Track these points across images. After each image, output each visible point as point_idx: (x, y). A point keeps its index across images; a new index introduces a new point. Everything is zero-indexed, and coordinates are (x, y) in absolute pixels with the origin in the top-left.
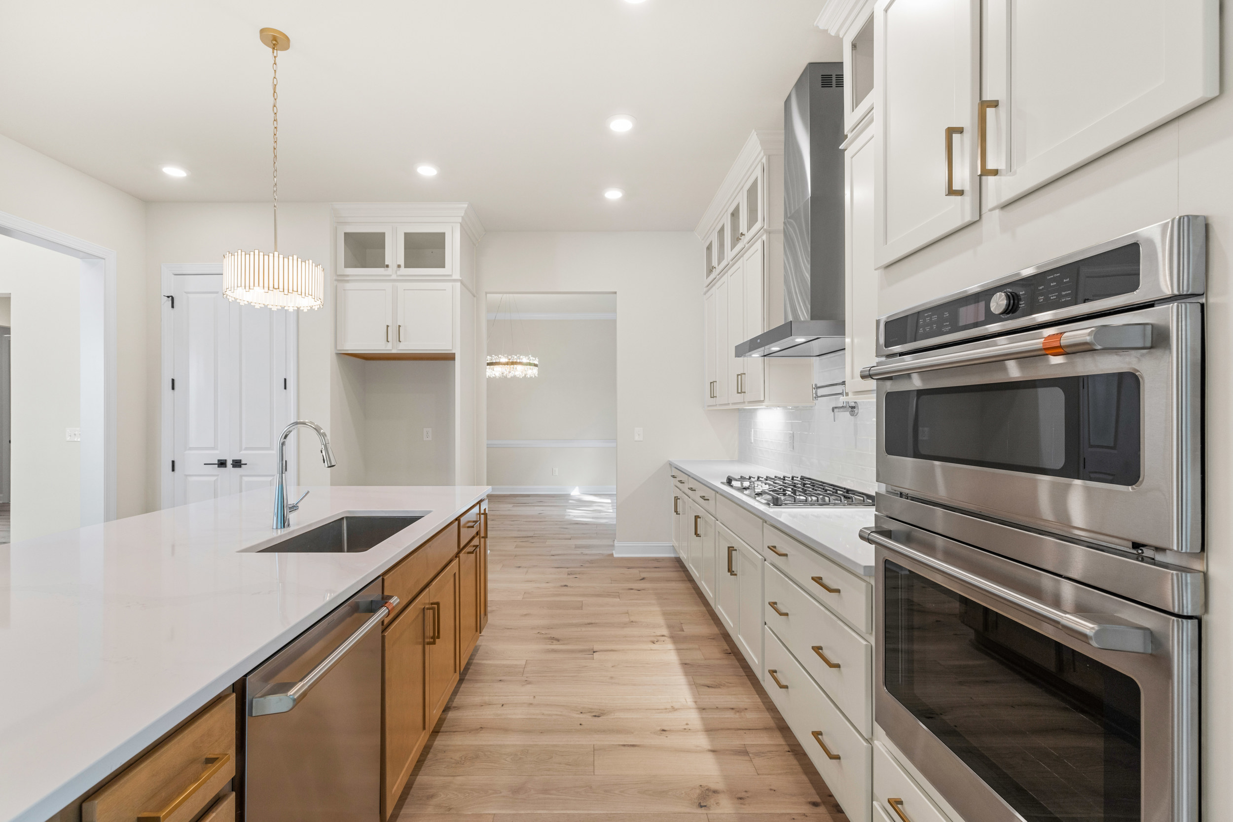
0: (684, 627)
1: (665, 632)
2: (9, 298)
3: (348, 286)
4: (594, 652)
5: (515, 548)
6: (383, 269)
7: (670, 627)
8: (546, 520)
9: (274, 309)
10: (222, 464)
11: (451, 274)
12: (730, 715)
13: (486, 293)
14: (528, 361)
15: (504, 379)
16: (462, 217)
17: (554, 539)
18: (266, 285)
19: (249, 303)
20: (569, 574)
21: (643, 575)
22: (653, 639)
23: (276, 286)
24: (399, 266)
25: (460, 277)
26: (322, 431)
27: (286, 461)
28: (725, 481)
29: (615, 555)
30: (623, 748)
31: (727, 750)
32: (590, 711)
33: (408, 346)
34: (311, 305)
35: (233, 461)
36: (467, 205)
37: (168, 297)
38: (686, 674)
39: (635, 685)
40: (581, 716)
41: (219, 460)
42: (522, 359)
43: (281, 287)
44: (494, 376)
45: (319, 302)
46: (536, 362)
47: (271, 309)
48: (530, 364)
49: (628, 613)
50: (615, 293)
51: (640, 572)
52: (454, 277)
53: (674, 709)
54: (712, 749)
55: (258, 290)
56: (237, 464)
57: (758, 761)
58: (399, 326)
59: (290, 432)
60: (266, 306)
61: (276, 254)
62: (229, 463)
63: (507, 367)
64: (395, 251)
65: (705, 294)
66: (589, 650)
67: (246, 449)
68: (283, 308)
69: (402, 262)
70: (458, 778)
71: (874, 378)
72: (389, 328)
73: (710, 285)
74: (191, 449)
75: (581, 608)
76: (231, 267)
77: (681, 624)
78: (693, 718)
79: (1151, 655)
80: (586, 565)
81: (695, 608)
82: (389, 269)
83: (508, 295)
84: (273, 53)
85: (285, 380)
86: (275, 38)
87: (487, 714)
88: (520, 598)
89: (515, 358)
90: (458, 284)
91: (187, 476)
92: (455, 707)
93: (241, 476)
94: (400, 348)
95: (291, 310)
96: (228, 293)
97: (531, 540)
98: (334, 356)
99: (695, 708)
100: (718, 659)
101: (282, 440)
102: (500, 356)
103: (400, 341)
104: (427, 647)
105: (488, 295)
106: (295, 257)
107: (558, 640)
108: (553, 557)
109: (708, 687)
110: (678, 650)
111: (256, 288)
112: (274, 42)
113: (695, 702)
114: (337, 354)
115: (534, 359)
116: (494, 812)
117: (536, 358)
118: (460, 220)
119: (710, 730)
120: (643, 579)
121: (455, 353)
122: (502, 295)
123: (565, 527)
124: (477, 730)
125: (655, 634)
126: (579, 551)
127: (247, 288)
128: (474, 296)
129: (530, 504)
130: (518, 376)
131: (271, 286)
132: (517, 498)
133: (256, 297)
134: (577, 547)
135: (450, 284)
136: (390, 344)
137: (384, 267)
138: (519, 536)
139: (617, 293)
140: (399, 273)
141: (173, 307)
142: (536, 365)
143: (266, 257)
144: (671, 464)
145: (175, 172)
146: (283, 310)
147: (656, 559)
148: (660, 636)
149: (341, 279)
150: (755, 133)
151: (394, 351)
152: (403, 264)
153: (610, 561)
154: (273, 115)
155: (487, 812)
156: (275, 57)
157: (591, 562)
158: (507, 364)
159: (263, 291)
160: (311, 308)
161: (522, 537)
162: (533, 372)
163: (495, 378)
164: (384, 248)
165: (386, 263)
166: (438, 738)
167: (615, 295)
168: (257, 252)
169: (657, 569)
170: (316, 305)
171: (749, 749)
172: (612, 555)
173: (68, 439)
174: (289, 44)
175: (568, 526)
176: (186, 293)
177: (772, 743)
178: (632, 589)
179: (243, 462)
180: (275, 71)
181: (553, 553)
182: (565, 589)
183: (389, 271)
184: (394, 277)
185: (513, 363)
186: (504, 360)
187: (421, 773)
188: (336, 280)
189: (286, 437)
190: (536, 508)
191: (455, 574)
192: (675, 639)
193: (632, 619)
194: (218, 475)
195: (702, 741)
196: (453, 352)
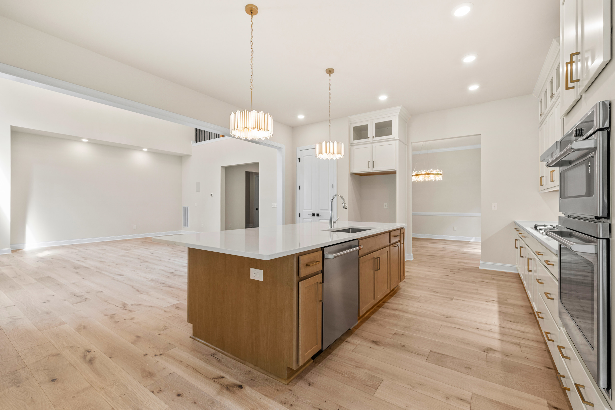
0: (508, 300)
1: (496, 299)
2: (259, 163)
3: (355, 147)
4: (453, 299)
5: (427, 259)
6: (367, 139)
7: (499, 298)
8: (446, 250)
9: (330, 159)
10: (313, 215)
11: (394, 137)
12: (519, 333)
13: (412, 143)
14: (437, 173)
15: (424, 182)
16: (399, 112)
17: (447, 258)
18: (327, 152)
19: (323, 158)
20: (450, 272)
21: (493, 278)
22: (487, 300)
23: (330, 152)
24: (373, 137)
25: (399, 138)
26: (343, 198)
27: (333, 215)
28: (533, 227)
29: (480, 268)
30: (455, 328)
31: (509, 341)
32: (444, 315)
33: (378, 168)
34: (340, 157)
35: (317, 214)
36: (401, 107)
37: (298, 158)
38: (500, 315)
39: (469, 313)
40: (440, 316)
41: (313, 214)
42: (433, 172)
43: (331, 152)
44: (419, 180)
45: (343, 156)
46: (442, 173)
47: (328, 159)
48: (438, 174)
49: (477, 290)
50: (480, 134)
51: (492, 276)
52: (396, 138)
53: (486, 324)
54: (501, 339)
55: (325, 154)
56: (318, 215)
57: (523, 349)
58: (373, 161)
59: (334, 198)
60: (327, 159)
61: (330, 141)
62: (316, 215)
63: (425, 176)
64: (372, 131)
65: (539, 128)
66: (451, 298)
67: (321, 210)
68: (332, 159)
69: (374, 135)
70: (386, 319)
71: (550, 166)
72: (369, 162)
73: (542, 123)
74: (305, 209)
75: (453, 284)
76: (318, 148)
77: (507, 298)
78: (496, 329)
79: (595, 254)
80: (461, 270)
81: (520, 295)
82: (369, 138)
83: (426, 142)
84: (329, 75)
85: (333, 185)
86: (330, 71)
87: (400, 307)
88: (423, 276)
89: (429, 171)
90: (398, 141)
91: (303, 219)
92: (388, 302)
93: (319, 219)
94: (374, 170)
95: (334, 159)
96: (317, 156)
97: (436, 257)
98: (349, 175)
99: (499, 326)
100: (524, 314)
101: (332, 200)
102: (422, 171)
103: (374, 167)
104: (375, 272)
105: (413, 144)
106: (336, 142)
107: (437, 292)
108: (445, 265)
109: (510, 321)
110: (499, 307)
111: (325, 153)
112: (330, 72)
113: (500, 324)
114: (350, 174)
115: (440, 171)
116: (396, 330)
117: (441, 171)
118: (398, 114)
119: (502, 334)
120: (493, 279)
121: (396, 171)
122: (423, 142)
123: (456, 254)
124: (395, 310)
125: (489, 299)
126: (460, 264)
127: (322, 154)
128: (406, 145)
129: (439, 243)
130: (432, 180)
131: (329, 152)
132: (433, 240)
133: (324, 156)
134: (459, 262)
135: (394, 142)
136: (370, 169)
137: (367, 138)
138: (429, 255)
139: (481, 134)
140: (373, 140)
141: (300, 161)
142: (441, 174)
143: (327, 143)
144: (515, 223)
145: (301, 117)
146: (332, 160)
147: (505, 273)
148: (492, 300)
149: (352, 145)
150: (555, 40)
151: (371, 172)
152: (375, 136)
153: (477, 270)
154: (329, 96)
155: (394, 329)
156: (330, 77)
157: (465, 269)
158: (425, 174)
159: (326, 154)
160: (341, 158)
161: (431, 256)
162: (440, 178)
163: (420, 182)
164: (367, 130)
165: (368, 137)
166: (380, 309)
167: (480, 136)
168: (325, 142)
169: (503, 276)
170: (342, 156)
171: (521, 344)
172: (479, 267)
173: (272, 207)
174: (334, 71)
175: (457, 254)
176: (304, 156)
177: (537, 346)
178: (484, 282)
179: (320, 215)
180: (330, 81)
181: (445, 263)
182: (447, 277)
183: (369, 140)
184: (371, 142)
185: (428, 174)
186: (423, 172)
187: (373, 315)
188: (350, 146)
189: (333, 199)
190: (442, 245)
191: (388, 252)
192: (499, 302)
193: (479, 292)
194: (312, 219)
195: (498, 336)
196: (395, 170)
